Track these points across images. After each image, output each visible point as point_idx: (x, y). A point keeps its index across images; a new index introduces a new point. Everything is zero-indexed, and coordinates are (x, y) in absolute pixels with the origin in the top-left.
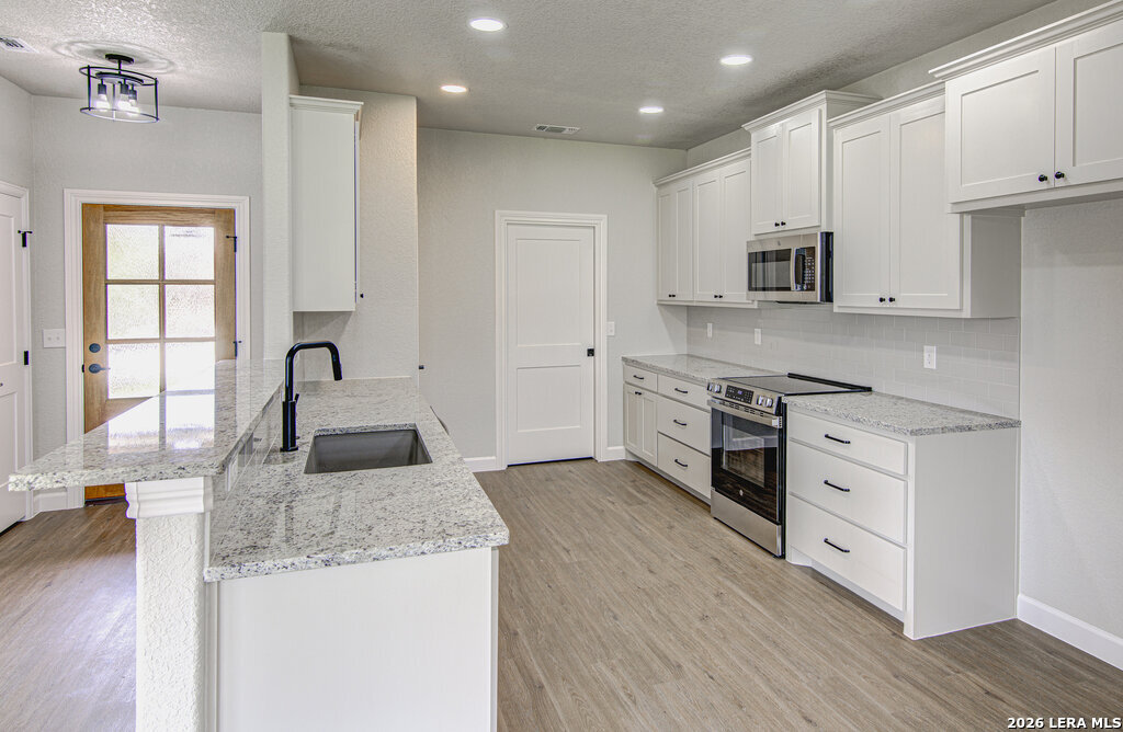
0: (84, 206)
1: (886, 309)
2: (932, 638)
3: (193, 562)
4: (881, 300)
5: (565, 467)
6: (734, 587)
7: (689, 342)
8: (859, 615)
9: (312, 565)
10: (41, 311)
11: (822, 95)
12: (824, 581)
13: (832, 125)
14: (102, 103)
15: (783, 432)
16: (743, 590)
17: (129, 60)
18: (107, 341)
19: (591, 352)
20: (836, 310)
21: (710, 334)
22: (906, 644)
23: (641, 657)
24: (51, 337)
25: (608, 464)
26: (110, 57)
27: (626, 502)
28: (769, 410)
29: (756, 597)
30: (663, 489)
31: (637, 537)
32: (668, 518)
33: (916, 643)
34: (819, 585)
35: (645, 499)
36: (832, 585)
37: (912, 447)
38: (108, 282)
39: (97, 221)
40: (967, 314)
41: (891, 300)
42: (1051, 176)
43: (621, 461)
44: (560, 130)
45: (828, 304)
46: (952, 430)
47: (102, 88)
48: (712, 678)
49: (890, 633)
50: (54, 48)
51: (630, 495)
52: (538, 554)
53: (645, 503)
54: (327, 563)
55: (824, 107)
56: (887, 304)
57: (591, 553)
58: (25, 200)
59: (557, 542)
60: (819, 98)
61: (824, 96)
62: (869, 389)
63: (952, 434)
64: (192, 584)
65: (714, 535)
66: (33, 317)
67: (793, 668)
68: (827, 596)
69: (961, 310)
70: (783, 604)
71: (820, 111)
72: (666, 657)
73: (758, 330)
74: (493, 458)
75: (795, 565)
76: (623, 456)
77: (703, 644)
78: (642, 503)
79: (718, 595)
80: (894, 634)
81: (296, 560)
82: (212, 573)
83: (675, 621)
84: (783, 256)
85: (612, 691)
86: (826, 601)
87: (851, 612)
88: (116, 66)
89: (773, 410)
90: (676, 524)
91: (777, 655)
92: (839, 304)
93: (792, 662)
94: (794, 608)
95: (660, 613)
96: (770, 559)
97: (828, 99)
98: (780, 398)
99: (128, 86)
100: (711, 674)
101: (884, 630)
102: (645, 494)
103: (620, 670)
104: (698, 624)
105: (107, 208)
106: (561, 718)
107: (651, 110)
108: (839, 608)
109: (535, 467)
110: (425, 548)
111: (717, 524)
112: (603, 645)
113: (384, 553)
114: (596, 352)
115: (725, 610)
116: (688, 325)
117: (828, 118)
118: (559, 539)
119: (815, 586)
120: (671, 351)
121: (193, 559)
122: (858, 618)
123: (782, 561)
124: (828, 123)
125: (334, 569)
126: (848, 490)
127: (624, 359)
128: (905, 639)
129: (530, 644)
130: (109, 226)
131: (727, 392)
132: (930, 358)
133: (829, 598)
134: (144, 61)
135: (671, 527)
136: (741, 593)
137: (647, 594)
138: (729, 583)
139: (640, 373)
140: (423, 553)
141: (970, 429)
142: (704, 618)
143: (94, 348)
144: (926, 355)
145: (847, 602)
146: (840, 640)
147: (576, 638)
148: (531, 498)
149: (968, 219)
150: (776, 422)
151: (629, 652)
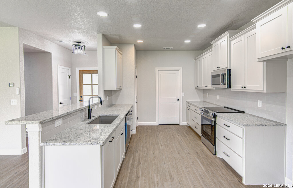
0: (80, 70)
1: (243, 90)
2: (251, 185)
3: (38, 141)
4: (242, 87)
5: (172, 126)
6: (198, 161)
7: (204, 98)
8: (231, 174)
9: (60, 145)
10: (73, 90)
11: (227, 32)
12: (225, 163)
13: (230, 40)
14: (76, 51)
15: (215, 122)
16: (200, 162)
17: (80, 43)
18: (83, 96)
19: (178, 100)
20: (232, 90)
21: (208, 96)
22: (242, 185)
23: (165, 175)
24: (75, 95)
25: (182, 126)
26: (77, 42)
27: (182, 136)
28: (211, 116)
29: (203, 164)
30: (193, 133)
31: (180, 144)
32: (190, 141)
33: (245, 186)
34: (223, 164)
35: (187, 135)
36: (227, 165)
37: (244, 129)
38: (83, 85)
39: (81, 73)
40: (265, 91)
41: (245, 87)
42: (286, 48)
43: (186, 126)
44: (169, 48)
45: (230, 89)
46: (259, 125)
47: (76, 48)
48: (180, 183)
49: (238, 181)
50: (68, 41)
51: (184, 134)
52: (155, 145)
53: (186, 136)
54: (63, 145)
55: (228, 35)
56: (244, 88)
57: (167, 147)
58: (70, 70)
59: (160, 143)
60: (227, 33)
61: (228, 32)
62: (244, 112)
63: (259, 127)
64: (38, 146)
65: (200, 146)
66: (71, 91)
67: (203, 185)
68: (223, 167)
69: (263, 90)
70: (209, 167)
71: (227, 36)
72: (171, 176)
73: (218, 95)
74: (155, 123)
75: (219, 158)
76: (186, 125)
77: (182, 174)
78: (185, 136)
79: (193, 162)
80: (239, 182)
81: (57, 143)
82: (42, 144)
83: (178, 167)
84: (218, 76)
85: (154, 182)
86: (223, 169)
87: (228, 173)
88: (78, 44)
89: (213, 116)
90: (191, 142)
91: (201, 181)
92: (233, 89)
93: (204, 184)
94: (212, 169)
95: (176, 164)
96: (212, 155)
97: (229, 33)
98: (214, 113)
99: (80, 47)
100: (180, 182)
101: (236, 180)
102: (187, 134)
103: (158, 177)
104: (184, 169)
105: (83, 71)
106: (139, 186)
107: (187, 41)
108: (225, 171)
109: (165, 125)
110: (83, 144)
111: (202, 144)
112: (158, 170)
113: (75, 144)
114: (180, 99)
115: (193, 166)
116: (203, 93)
117: (229, 38)
118: (161, 143)
119: (221, 163)
120: (199, 100)
121: (38, 140)
122: (230, 175)
123: (215, 156)
124: (229, 40)
125: (64, 146)
126: (229, 140)
127: (186, 101)
128: (242, 184)
129: (142, 166)
130: (83, 74)
131: (204, 111)
132: (260, 104)
133: (224, 168)
134: (83, 43)
135: (190, 143)
136: (199, 163)
137: (175, 159)
138: (197, 159)
139: (189, 105)
140: (83, 145)
141: (266, 126)
142: (186, 168)
143: (81, 97)
144: (259, 103)
145: (229, 170)
146: (221, 180)
147: (153, 167)
148: (160, 132)
149: (265, 63)
150: (213, 119)
151: (163, 173)
